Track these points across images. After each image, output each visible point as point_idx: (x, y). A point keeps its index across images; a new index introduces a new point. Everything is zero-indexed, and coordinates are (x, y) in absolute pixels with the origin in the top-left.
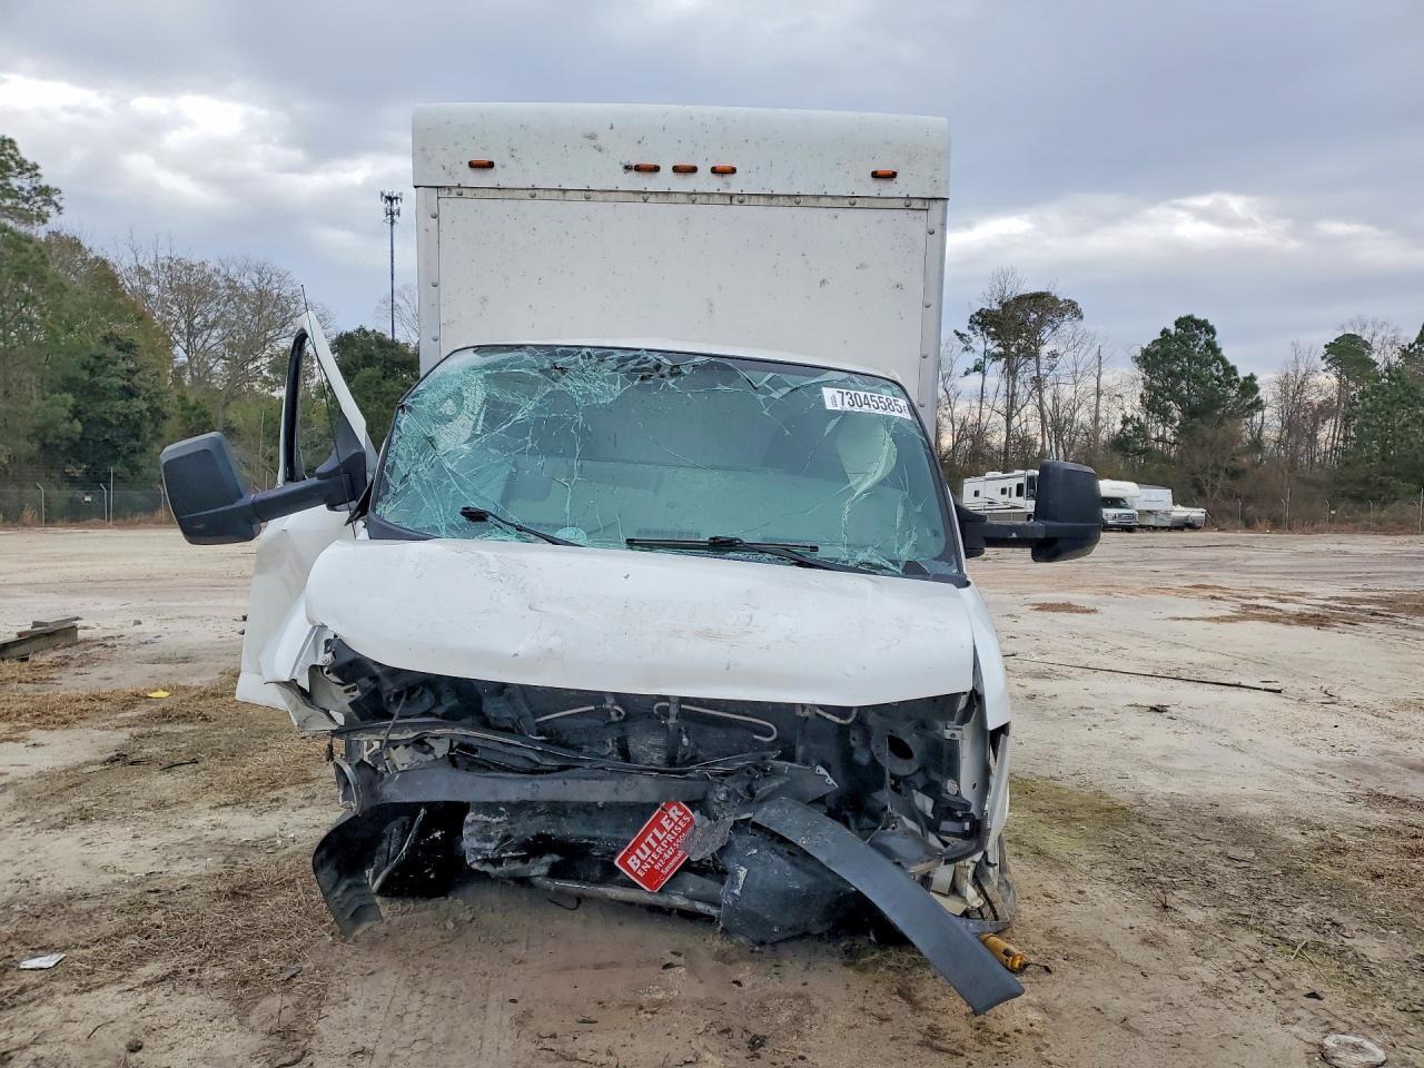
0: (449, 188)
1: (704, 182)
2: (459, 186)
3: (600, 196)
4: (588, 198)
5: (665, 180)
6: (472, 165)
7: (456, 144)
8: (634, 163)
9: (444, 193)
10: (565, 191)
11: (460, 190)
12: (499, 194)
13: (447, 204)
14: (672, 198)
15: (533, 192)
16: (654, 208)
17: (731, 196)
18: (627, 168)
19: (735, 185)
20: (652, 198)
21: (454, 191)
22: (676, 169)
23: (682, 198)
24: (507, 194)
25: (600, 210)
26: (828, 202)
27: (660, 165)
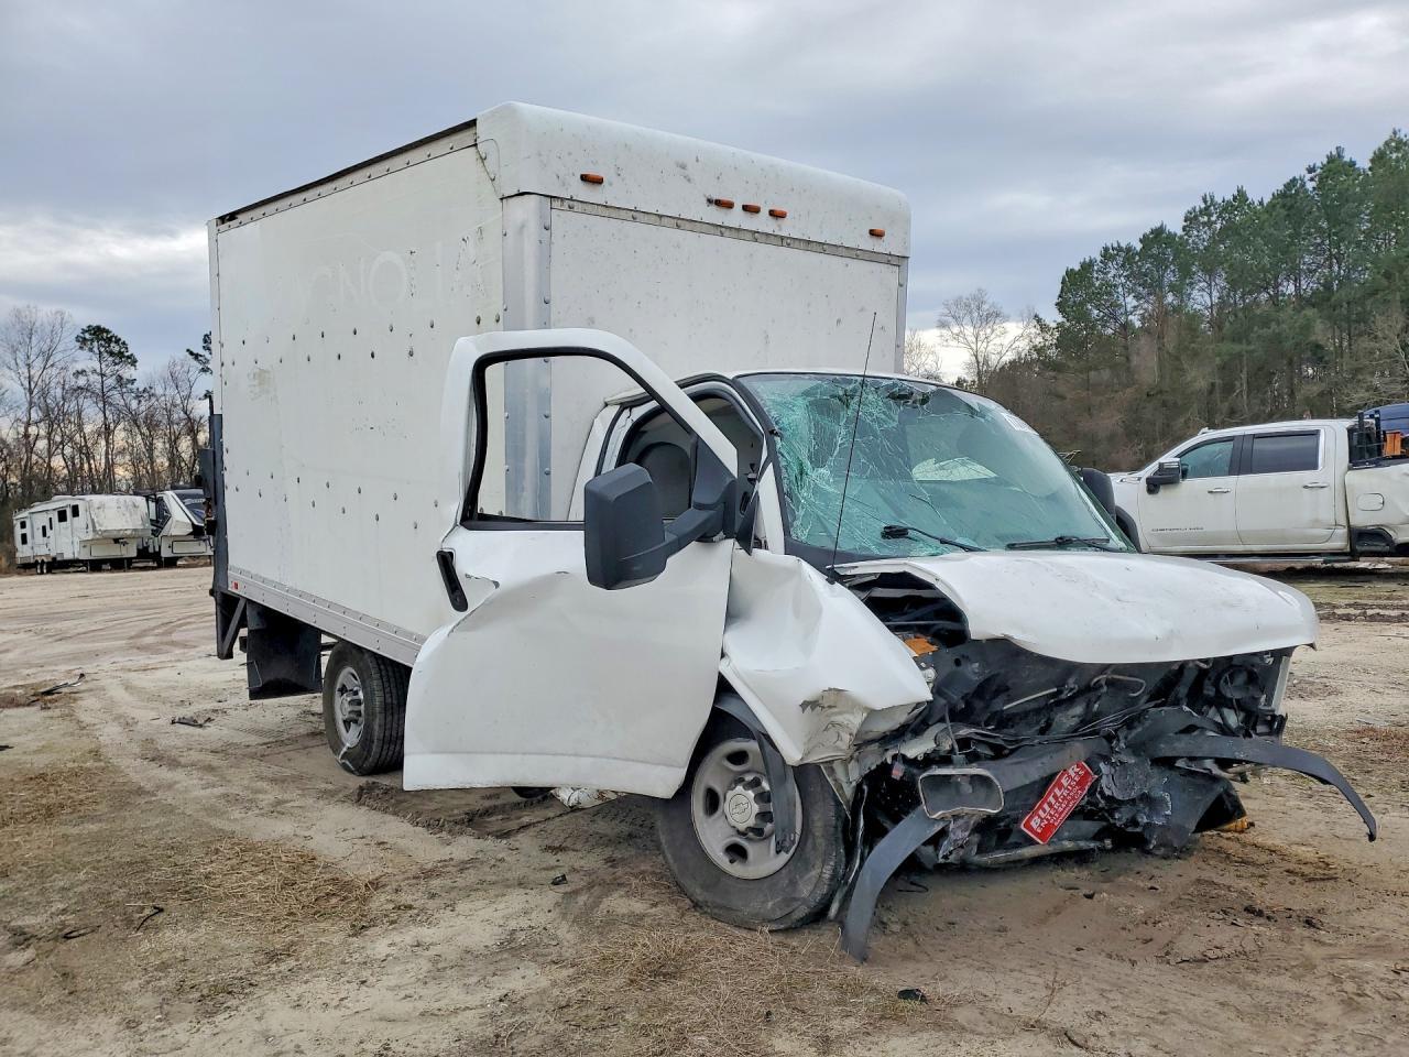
0: (562, 199)
1: (763, 223)
2: (571, 199)
3: (688, 225)
4: (678, 226)
5: (736, 218)
6: (584, 178)
7: (570, 154)
8: (715, 197)
9: (556, 204)
10: (661, 216)
11: (570, 203)
12: (607, 212)
13: (559, 216)
14: (742, 235)
15: (635, 214)
16: (727, 242)
17: (782, 238)
18: (710, 201)
19: (786, 228)
20: (727, 233)
21: (566, 203)
22: (745, 208)
23: (749, 236)
24: (614, 213)
25: (686, 238)
26: (844, 252)
27: (734, 200)
